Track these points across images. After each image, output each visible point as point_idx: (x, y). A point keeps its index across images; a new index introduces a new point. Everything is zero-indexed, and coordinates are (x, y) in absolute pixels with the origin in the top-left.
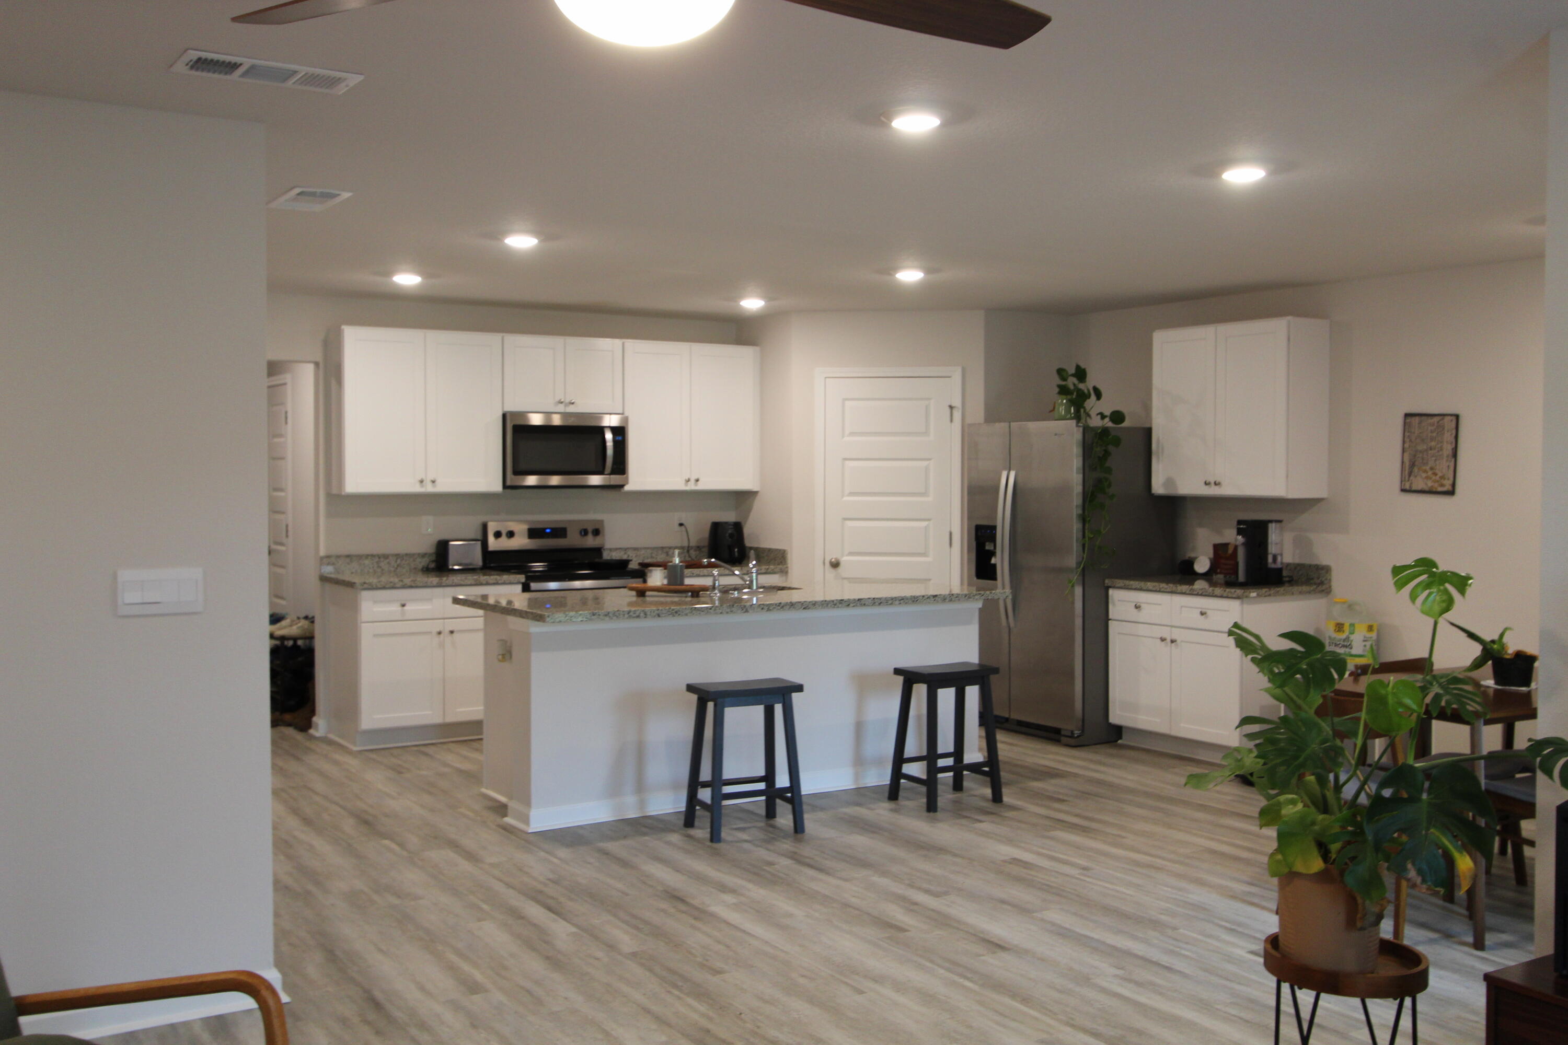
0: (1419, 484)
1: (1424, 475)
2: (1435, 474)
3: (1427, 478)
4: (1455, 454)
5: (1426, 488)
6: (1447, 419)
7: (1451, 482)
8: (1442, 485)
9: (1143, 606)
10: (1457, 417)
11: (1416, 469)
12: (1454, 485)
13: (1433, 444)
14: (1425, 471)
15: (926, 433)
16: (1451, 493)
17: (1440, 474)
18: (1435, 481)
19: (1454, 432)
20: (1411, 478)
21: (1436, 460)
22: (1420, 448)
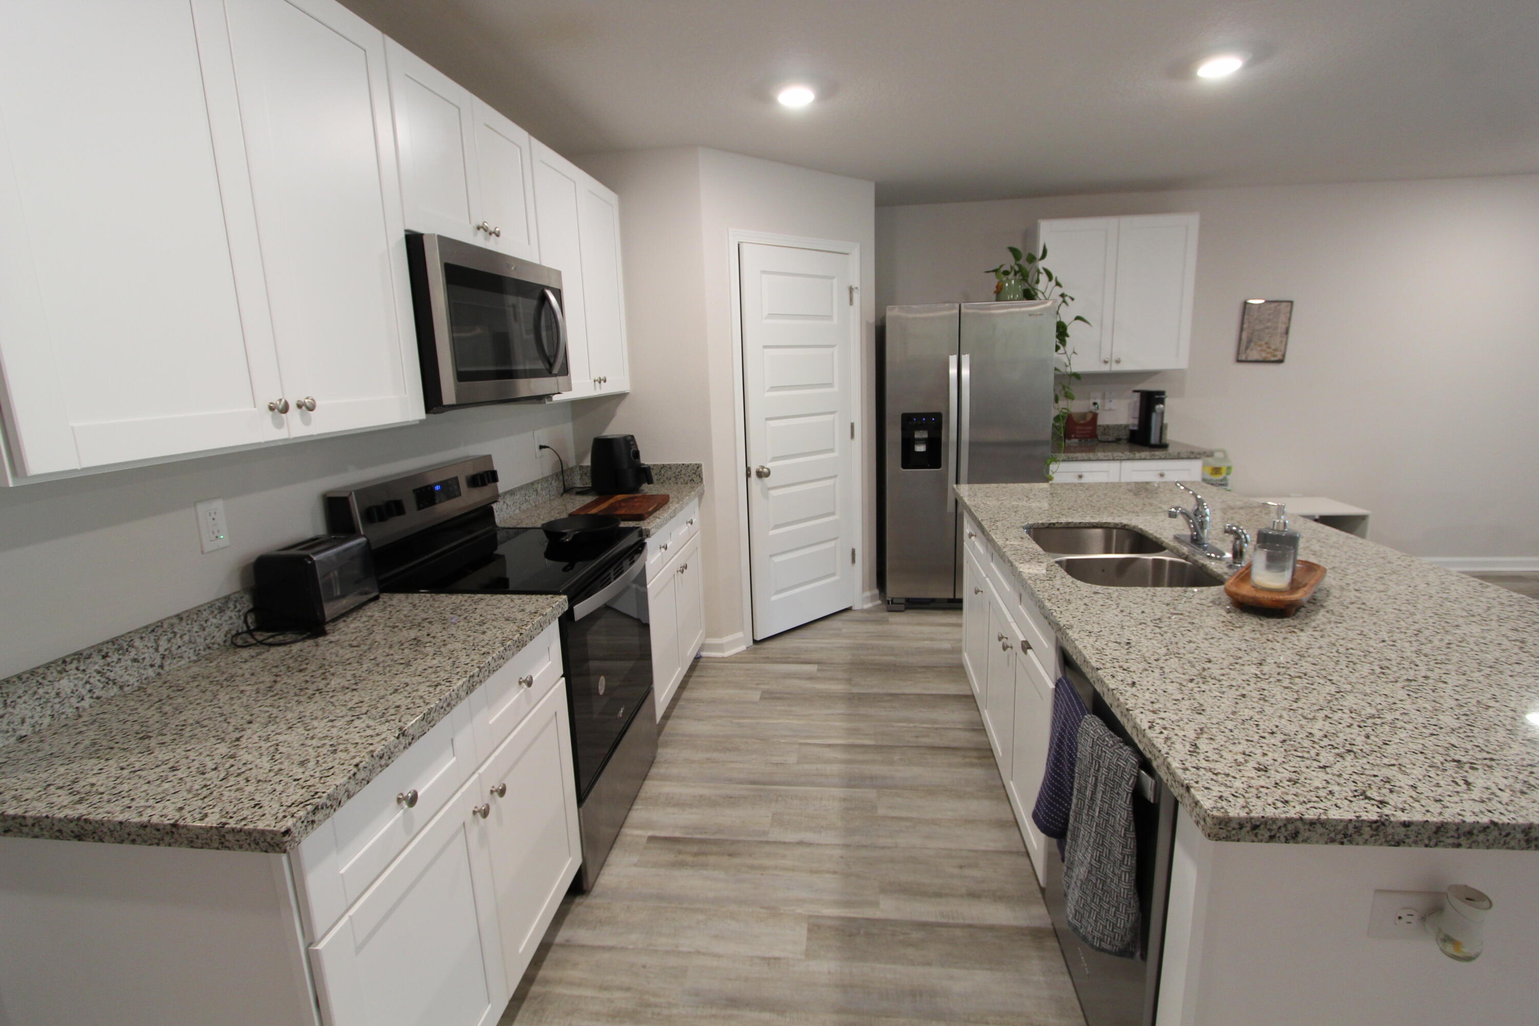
0: (1254, 355)
1: (1259, 348)
2: (1269, 348)
3: (1262, 351)
4: (1287, 332)
5: (1260, 358)
6: (1284, 305)
7: (1282, 353)
8: (1275, 356)
9: (1083, 474)
10: (1291, 302)
11: (1252, 345)
12: (1284, 356)
13: (1269, 324)
14: (1261, 346)
15: (829, 317)
16: (1281, 361)
17: (1273, 347)
18: (1268, 353)
19: (1288, 315)
20: (1248, 351)
21: (1270, 337)
22: (1257, 327)
